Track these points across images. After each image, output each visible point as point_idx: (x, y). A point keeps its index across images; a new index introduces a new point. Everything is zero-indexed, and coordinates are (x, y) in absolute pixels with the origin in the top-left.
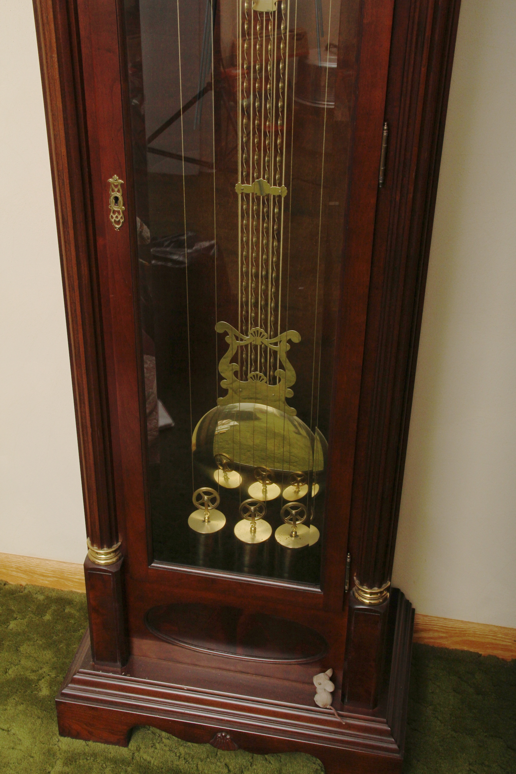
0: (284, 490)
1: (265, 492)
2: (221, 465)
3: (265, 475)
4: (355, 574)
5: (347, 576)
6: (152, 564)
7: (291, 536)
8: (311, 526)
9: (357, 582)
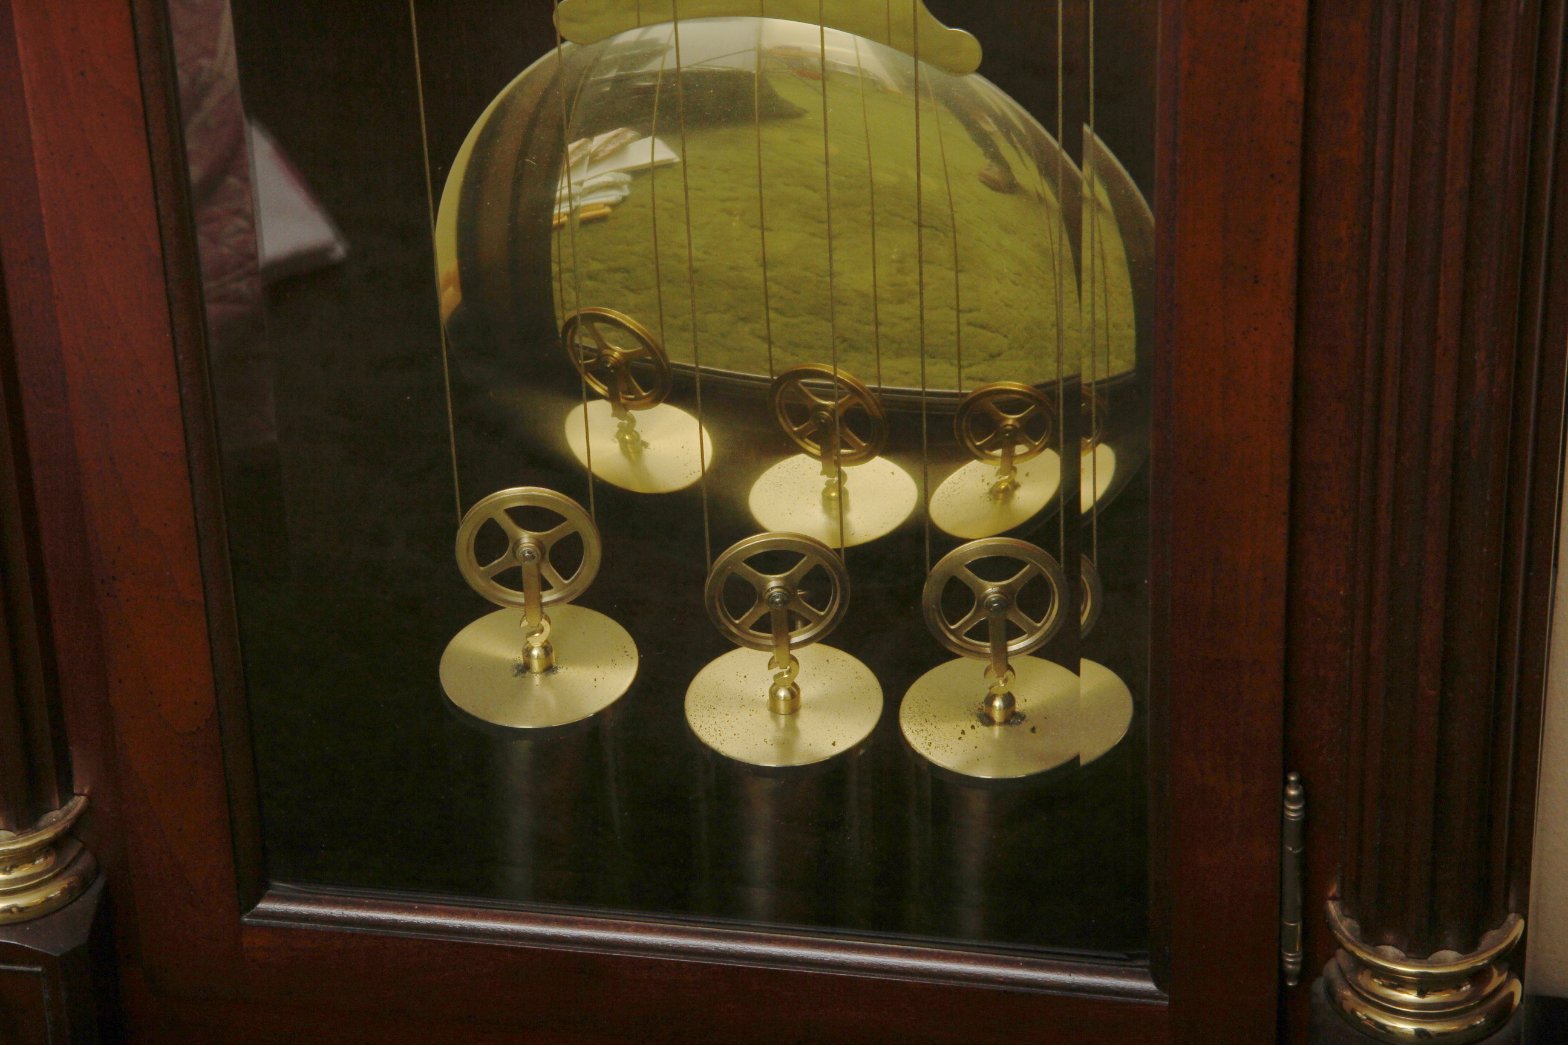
0: (936, 485)
1: (835, 505)
2: (602, 375)
3: (833, 412)
4: (1334, 890)
5: (1293, 896)
6: (258, 903)
7: (987, 720)
8: (1086, 664)
9: (1344, 926)
